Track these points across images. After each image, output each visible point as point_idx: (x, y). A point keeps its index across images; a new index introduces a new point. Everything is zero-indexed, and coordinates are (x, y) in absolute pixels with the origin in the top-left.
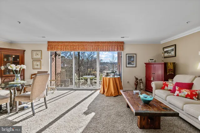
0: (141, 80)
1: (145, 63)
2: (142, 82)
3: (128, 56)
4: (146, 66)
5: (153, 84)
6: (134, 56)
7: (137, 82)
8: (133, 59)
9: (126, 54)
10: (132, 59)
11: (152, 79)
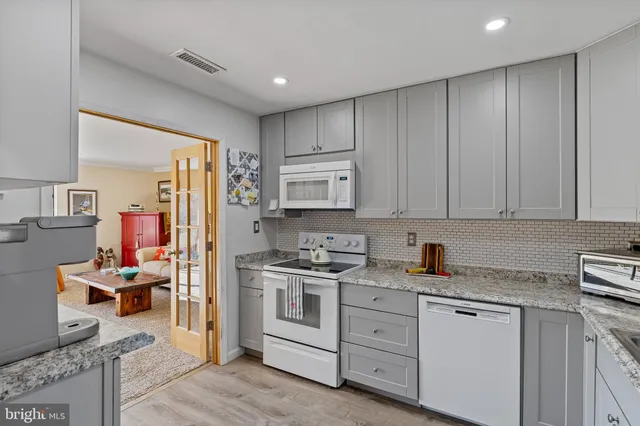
0: (111, 251)
1: (121, 214)
2: (114, 257)
3: (74, 195)
4: (122, 220)
5: (139, 255)
6: (91, 196)
7: (101, 258)
8: (89, 202)
9: (69, 190)
10: (86, 203)
11: (137, 246)
